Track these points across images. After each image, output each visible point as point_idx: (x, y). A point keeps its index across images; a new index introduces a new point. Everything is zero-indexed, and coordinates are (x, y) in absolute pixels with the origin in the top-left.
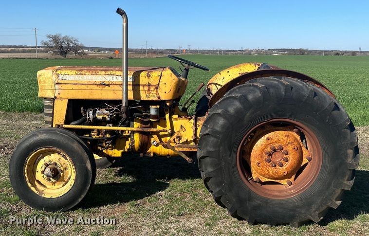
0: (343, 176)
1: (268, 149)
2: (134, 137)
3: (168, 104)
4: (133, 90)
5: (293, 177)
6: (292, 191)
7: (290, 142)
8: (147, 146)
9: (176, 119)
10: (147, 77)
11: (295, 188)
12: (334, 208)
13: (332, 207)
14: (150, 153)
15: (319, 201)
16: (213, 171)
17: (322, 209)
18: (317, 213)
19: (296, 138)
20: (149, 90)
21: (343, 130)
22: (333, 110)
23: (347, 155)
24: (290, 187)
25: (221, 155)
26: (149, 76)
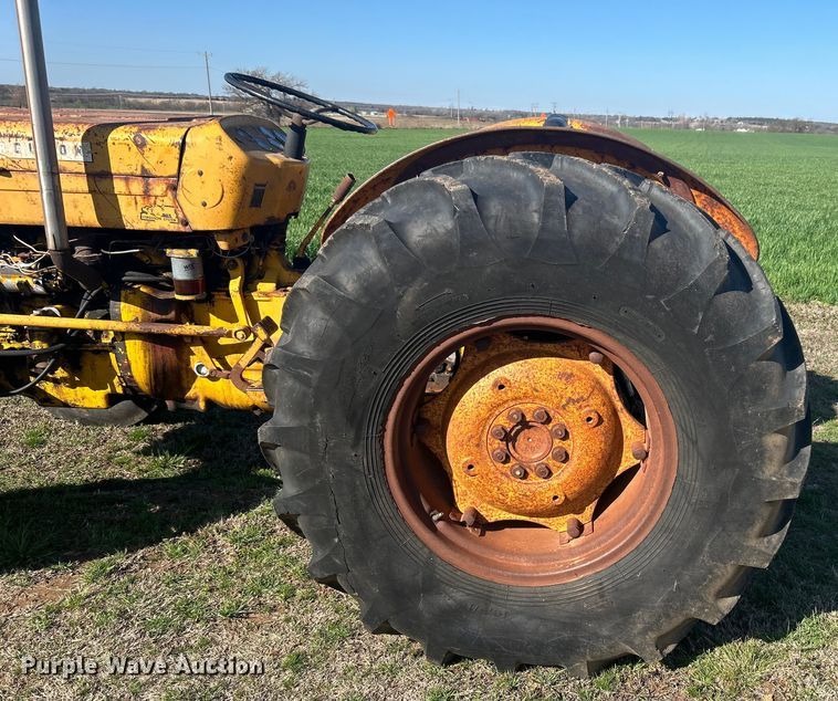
0: (746, 521)
1: (502, 421)
2: (125, 349)
3: (223, 245)
4: (90, 192)
5: (590, 510)
6: (577, 560)
7: (575, 397)
8: (179, 379)
9: (266, 294)
10: (134, 148)
11: (587, 551)
12: (709, 621)
13: (703, 618)
14: (196, 399)
15: (659, 602)
16: (297, 497)
17: (666, 627)
18: (652, 636)
19: (598, 382)
20: (146, 194)
21: (753, 365)
22: (724, 288)
23: (762, 453)
24: (574, 543)
25: (321, 441)
26: (141, 145)
